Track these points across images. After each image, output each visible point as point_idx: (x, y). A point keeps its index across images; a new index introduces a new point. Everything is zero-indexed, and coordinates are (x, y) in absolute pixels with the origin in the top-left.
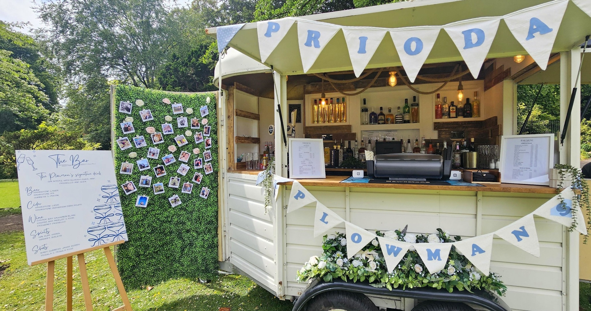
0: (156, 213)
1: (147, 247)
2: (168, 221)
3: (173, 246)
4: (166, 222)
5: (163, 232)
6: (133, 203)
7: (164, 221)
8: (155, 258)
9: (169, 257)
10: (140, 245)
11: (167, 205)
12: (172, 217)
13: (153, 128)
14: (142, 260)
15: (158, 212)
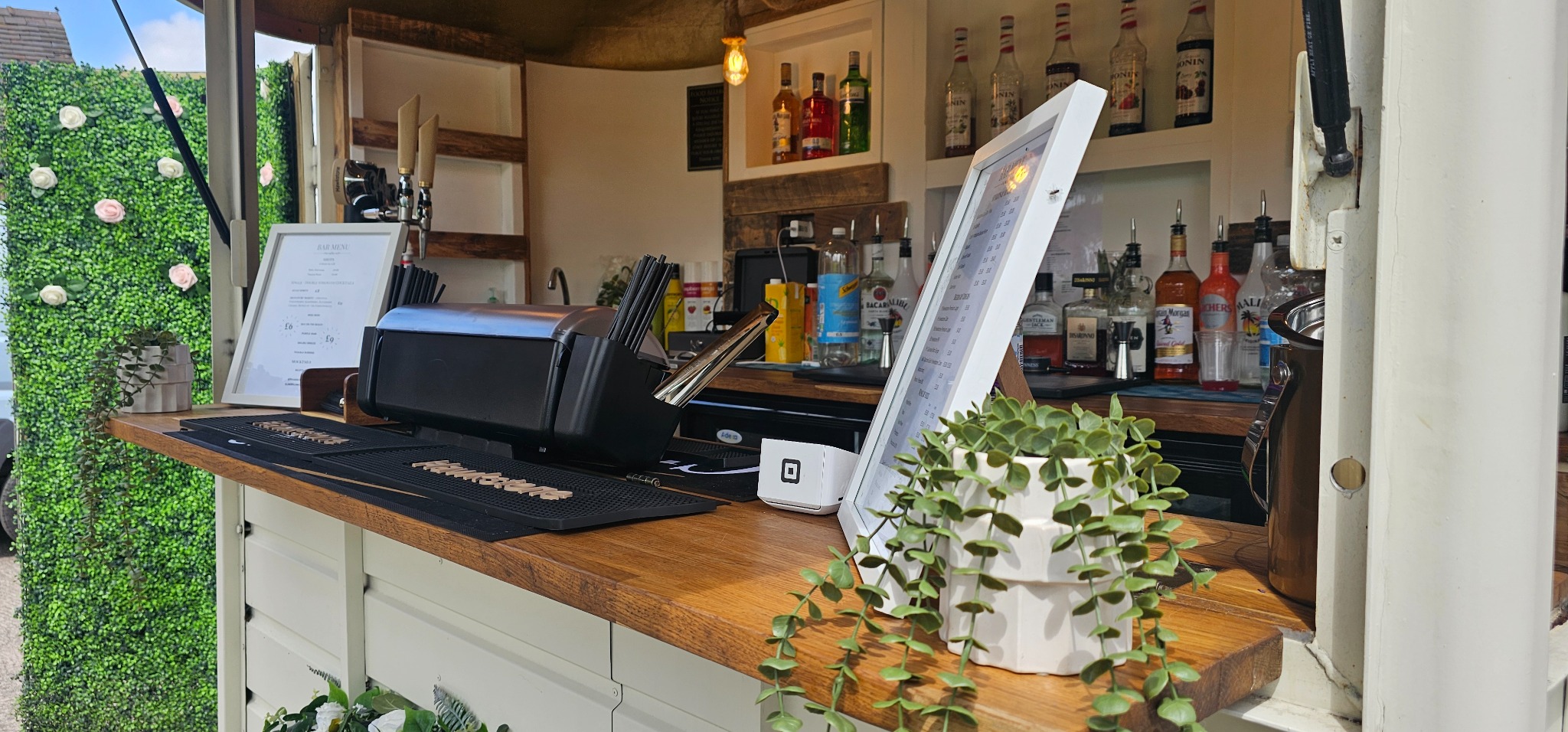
0: (136, 498)
1: (104, 613)
2: (179, 530)
3: (198, 623)
4: (172, 532)
5: (160, 566)
6: (57, 455)
7: (163, 528)
8: (134, 653)
9: (186, 656)
10: (82, 601)
11: (176, 474)
12: (192, 518)
13: (114, 202)
14: (93, 651)
15: (141, 495)
